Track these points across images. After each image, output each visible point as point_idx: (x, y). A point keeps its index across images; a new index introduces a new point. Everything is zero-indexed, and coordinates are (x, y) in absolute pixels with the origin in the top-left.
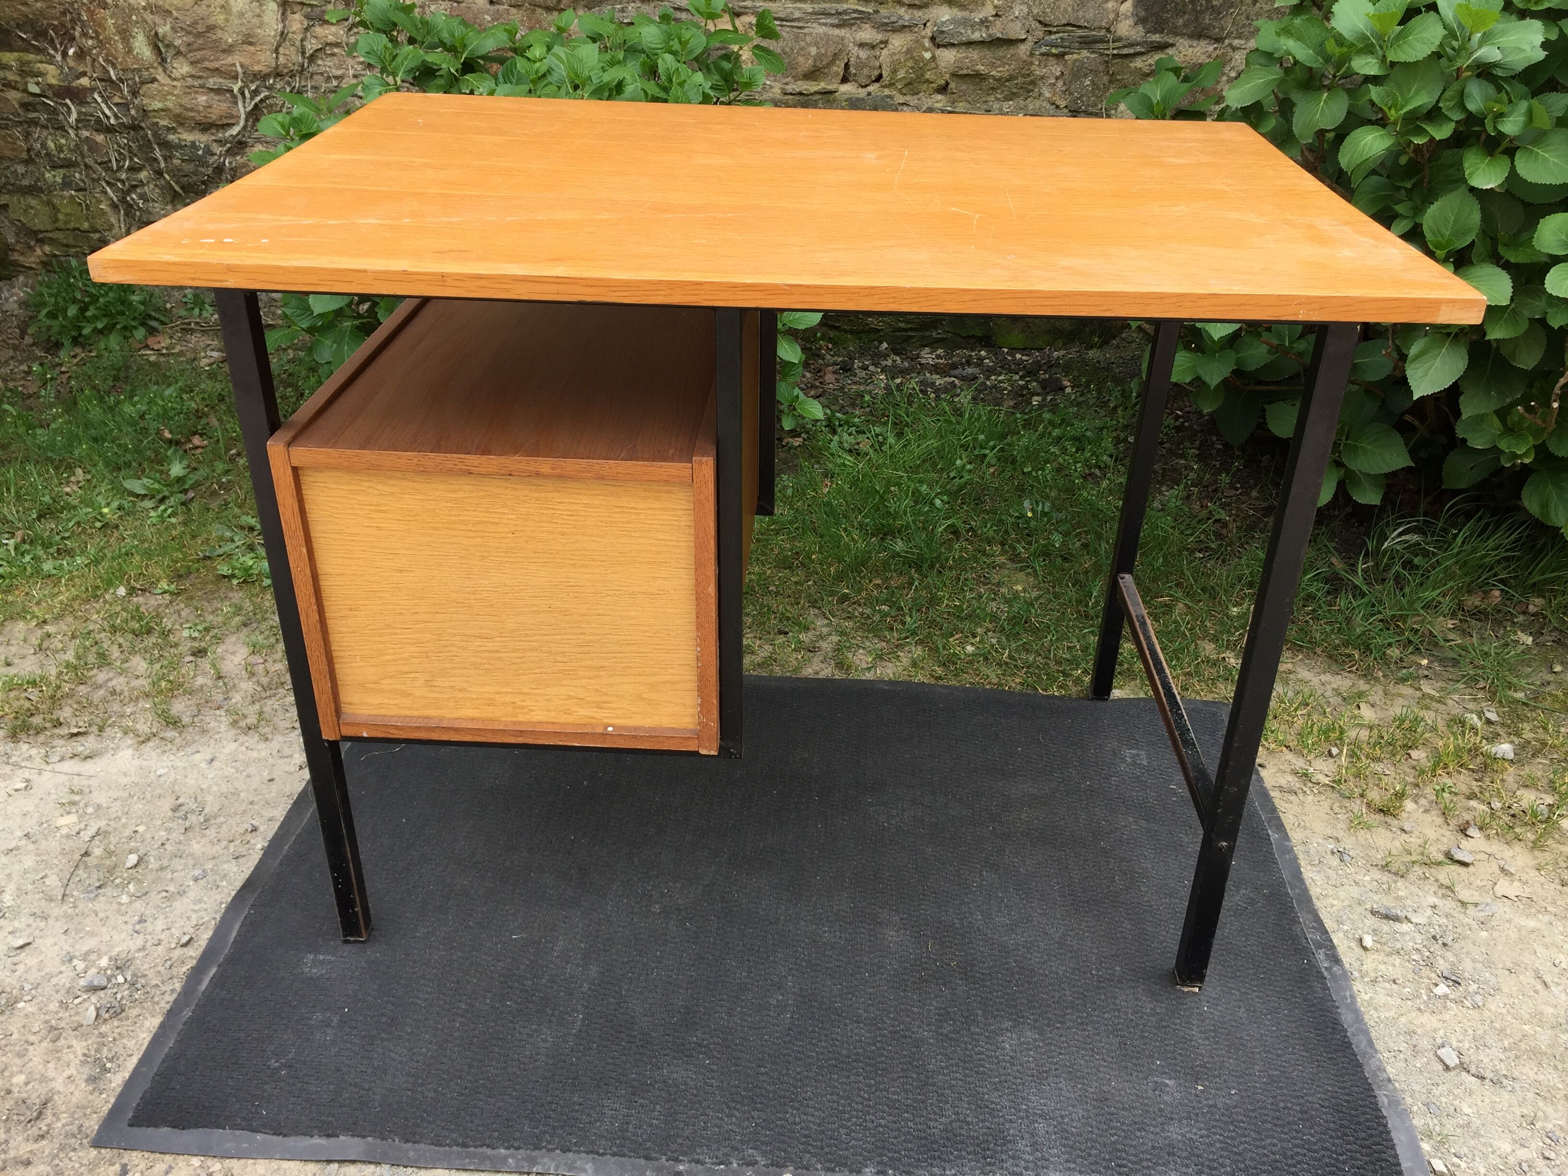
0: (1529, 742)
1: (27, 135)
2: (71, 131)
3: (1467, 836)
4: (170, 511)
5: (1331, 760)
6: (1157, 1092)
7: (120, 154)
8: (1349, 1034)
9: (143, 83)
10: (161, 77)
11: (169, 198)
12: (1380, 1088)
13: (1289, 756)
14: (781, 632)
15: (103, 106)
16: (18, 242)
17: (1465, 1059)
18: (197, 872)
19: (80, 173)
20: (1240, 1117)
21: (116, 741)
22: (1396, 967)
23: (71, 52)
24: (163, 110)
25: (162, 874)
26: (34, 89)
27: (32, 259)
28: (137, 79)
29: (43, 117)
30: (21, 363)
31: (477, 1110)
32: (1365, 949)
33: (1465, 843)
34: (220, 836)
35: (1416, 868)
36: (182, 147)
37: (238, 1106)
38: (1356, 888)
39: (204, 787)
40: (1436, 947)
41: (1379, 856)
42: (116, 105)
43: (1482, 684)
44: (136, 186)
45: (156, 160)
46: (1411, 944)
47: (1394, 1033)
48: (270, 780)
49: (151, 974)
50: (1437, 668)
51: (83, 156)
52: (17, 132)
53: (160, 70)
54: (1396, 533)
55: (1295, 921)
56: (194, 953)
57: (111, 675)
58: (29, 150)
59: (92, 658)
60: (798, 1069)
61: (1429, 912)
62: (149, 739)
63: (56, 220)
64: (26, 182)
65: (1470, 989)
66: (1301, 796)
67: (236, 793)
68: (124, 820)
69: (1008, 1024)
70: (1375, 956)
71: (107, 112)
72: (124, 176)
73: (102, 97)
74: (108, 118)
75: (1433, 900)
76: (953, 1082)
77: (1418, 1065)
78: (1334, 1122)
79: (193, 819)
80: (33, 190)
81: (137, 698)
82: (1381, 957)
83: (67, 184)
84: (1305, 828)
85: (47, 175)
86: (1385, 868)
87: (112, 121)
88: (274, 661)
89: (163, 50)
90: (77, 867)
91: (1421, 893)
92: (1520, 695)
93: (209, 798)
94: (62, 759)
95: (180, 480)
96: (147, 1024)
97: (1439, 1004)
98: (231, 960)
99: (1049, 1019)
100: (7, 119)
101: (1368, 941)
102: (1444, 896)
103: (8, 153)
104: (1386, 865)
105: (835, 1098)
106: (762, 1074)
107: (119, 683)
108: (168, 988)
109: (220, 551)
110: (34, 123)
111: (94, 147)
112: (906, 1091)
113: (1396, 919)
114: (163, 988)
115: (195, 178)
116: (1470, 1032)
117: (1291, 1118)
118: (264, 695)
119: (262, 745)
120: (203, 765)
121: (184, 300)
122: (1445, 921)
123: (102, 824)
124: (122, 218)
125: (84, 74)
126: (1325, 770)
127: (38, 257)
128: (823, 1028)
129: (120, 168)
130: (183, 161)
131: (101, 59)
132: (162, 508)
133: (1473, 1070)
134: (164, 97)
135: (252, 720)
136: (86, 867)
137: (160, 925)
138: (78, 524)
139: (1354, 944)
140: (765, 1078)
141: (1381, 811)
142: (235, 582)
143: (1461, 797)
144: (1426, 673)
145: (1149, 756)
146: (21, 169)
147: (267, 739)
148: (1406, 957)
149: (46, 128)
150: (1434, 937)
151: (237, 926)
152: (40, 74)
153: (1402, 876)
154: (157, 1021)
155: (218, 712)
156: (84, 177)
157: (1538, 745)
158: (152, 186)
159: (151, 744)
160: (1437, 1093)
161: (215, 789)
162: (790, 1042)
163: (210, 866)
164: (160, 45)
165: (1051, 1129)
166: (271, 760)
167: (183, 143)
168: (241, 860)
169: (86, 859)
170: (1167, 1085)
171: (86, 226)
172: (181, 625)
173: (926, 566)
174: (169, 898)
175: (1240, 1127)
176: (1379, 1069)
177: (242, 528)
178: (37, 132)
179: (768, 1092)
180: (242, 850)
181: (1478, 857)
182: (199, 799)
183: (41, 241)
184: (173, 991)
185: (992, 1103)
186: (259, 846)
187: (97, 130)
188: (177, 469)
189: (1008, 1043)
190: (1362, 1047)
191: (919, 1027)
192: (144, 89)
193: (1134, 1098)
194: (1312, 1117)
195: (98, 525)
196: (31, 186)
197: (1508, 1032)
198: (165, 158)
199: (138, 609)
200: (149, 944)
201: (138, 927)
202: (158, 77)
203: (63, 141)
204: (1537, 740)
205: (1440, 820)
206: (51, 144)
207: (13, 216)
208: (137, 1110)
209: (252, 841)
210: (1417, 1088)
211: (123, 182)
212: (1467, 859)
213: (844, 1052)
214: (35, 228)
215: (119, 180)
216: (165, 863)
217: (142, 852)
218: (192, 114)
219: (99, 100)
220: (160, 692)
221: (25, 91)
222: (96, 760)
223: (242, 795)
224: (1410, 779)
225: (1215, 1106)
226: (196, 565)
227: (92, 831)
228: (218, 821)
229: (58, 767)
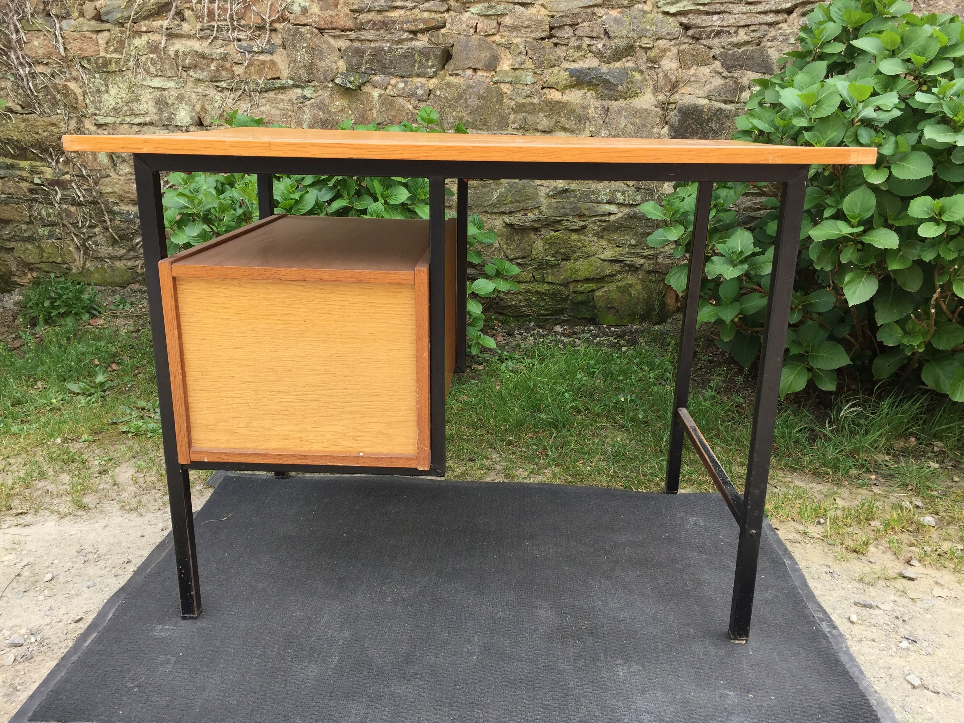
0: (944, 518)
1: (30, 208)
2: (56, 205)
3: (911, 565)
4: (93, 400)
5: (820, 526)
6: (722, 699)
7: (84, 218)
8: (847, 667)
9: (101, 177)
10: (113, 174)
11: (111, 243)
12: (870, 696)
13: (794, 524)
14: (470, 460)
15: (77, 190)
16: (18, 270)
17: (925, 682)
18: (89, 583)
19: (60, 229)
20: (779, 712)
21: (46, 517)
22: (874, 633)
23: (61, 160)
24: (111, 193)
25: (67, 585)
26: (37, 181)
27: (25, 281)
28: (98, 175)
29: (40, 197)
30: (12, 334)
31: (265, 711)
32: (852, 623)
33: (910, 568)
34: (106, 565)
35: (881, 581)
36: (121, 214)
37: (103, 709)
38: (843, 592)
39: (99, 540)
40: (899, 623)
41: (856, 575)
42: (85, 190)
43: (910, 488)
44: (92, 237)
45: (105, 221)
46: (882, 621)
47: (876, 668)
48: (142, 536)
49: (53, 637)
50: (881, 479)
51: (62, 219)
52: (24, 206)
53: (112, 170)
54: (847, 407)
55: (805, 607)
56: (83, 626)
57: (46, 483)
58: (30, 216)
59: (35, 475)
60: (482, 687)
61: (892, 604)
62: (66, 516)
63: (42, 257)
64: (26, 235)
65: (923, 645)
66: (803, 544)
67: (119, 543)
68: (45, 558)
69: (621, 662)
70: (860, 627)
71: (79, 194)
72: (85, 230)
73: (77, 185)
74: (79, 197)
75: (893, 598)
76: (585, 694)
77: (895, 685)
78: (842, 714)
79: (90, 556)
80: (30, 239)
81: (62, 495)
82: (864, 627)
83: (51, 235)
84: (807, 560)
85: (40, 230)
86: (861, 580)
87: (82, 199)
88: (151, 476)
89: (115, 159)
90: (12, 581)
91: (885, 594)
92: (935, 493)
93: (102, 546)
94: (10, 527)
95: (102, 384)
96: (48, 665)
97: (904, 653)
98: (108, 629)
99: (648, 659)
100: (20, 198)
101: (854, 618)
102: (900, 596)
103: (18, 218)
104: (861, 579)
105: (507, 703)
106: (458, 690)
107: (51, 487)
108: (64, 645)
109: (123, 420)
110: (35, 200)
111: (69, 214)
112: (554, 699)
113: (871, 607)
114: (60, 645)
115: (127, 231)
116: (926, 668)
117: (813, 712)
118: (142, 493)
119: (139, 519)
120: (100, 529)
121: (114, 301)
122: (903, 609)
123: (31, 560)
124: (81, 255)
125: (67, 173)
126: (817, 531)
127: (29, 279)
128: (498, 664)
129: (83, 226)
130: (121, 222)
131: (78, 164)
132: (89, 398)
133: (931, 688)
134: (113, 185)
135: (132, 506)
136: (18, 581)
137: (62, 611)
138: (36, 408)
139: (845, 621)
140: (460, 692)
141: (855, 551)
142: (130, 435)
143: (905, 546)
144: (875, 482)
145: (704, 520)
146: (24, 227)
147: (142, 515)
148: (880, 628)
149: (42, 203)
150: (897, 618)
151: (113, 610)
152: (42, 173)
153: (872, 585)
154: (54, 663)
155: (112, 502)
156: (61, 232)
157: (950, 519)
158: (101, 236)
159: (68, 518)
160: (909, 701)
161: (106, 541)
162: (476, 672)
163: (99, 580)
164: (114, 156)
165: (652, 719)
166: (143, 526)
167: (122, 211)
168: (118, 577)
169: (18, 577)
170: (728, 695)
171: (60, 260)
172: (94, 458)
173: (560, 425)
174: (69, 597)
175: (779, 718)
176: (868, 686)
177: (138, 408)
178: (36, 206)
179: (462, 700)
180: (120, 572)
181: (919, 576)
182: (95, 546)
183: (31, 270)
184: (67, 646)
185: (612, 705)
186: (132, 570)
187: (72, 205)
188: (100, 378)
189: (621, 672)
190: (856, 674)
191: (562, 663)
192: (102, 180)
193: (707, 701)
194: (827, 711)
195: (48, 408)
196: (29, 237)
197: (952, 667)
198: (111, 220)
199: (67, 449)
200: (53, 622)
201: (48, 613)
202: (111, 174)
203: (51, 211)
204: (949, 516)
205: (894, 557)
206: (44, 213)
207: (16, 255)
208: (35, 711)
209: (127, 568)
210: (895, 698)
211: (84, 234)
212: (913, 576)
213: (512, 678)
214: (28, 262)
215: (82, 233)
216: (70, 579)
217: (55, 574)
218: (129, 195)
219: (75, 187)
220: (77, 491)
221: (32, 182)
222: (32, 527)
223: (123, 544)
224: (872, 536)
225: (762, 706)
226: (107, 427)
227: (25, 562)
228: (106, 557)
229: (7, 531)
